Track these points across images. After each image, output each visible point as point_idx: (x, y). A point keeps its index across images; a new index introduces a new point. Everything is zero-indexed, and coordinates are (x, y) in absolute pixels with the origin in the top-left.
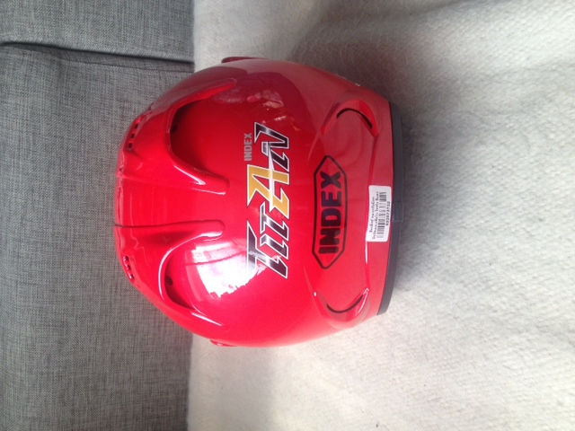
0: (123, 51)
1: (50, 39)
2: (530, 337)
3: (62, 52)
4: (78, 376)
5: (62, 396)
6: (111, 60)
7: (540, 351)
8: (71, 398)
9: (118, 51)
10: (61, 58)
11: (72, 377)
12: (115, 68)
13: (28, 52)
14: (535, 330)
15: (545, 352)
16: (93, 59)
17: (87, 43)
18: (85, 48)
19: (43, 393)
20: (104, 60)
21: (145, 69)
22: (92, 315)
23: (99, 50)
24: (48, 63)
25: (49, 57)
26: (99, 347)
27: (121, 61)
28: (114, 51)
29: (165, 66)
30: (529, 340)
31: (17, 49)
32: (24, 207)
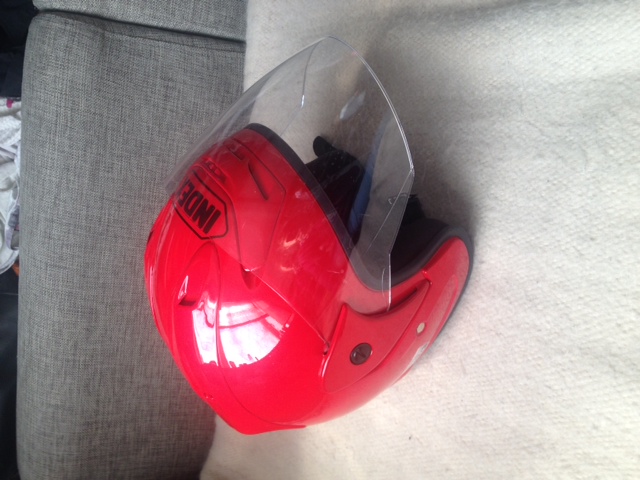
0: (171, 26)
1: (95, 9)
2: (573, 359)
3: (106, 23)
4: (105, 366)
5: (87, 386)
6: (157, 35)
7: (581, 373)
8: (97, 387)
9: (165, 26)
10: (104, 29)
11: (99, 367)
12: (161, 44)
13: (70, 21)
14: (577, 352)
15: (586, 374)
16: (138, 32)
17: (133, 15)
18: (131, 20)
19: (68, 381)
20: (150, 34)
21: (193, 46)
22: (122, 303)
23: (146, 22)
24: (90, 35)
25: (92, 27)
26: (128, 338)
27: (168, 37)
28: (161, 24)
29: (213, 44)
30: (572, 362)
31: (58, 18)
32: (58, 186)
